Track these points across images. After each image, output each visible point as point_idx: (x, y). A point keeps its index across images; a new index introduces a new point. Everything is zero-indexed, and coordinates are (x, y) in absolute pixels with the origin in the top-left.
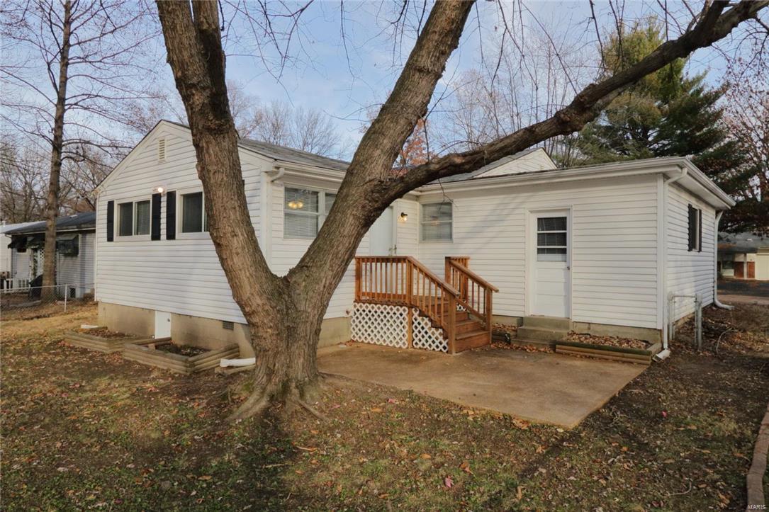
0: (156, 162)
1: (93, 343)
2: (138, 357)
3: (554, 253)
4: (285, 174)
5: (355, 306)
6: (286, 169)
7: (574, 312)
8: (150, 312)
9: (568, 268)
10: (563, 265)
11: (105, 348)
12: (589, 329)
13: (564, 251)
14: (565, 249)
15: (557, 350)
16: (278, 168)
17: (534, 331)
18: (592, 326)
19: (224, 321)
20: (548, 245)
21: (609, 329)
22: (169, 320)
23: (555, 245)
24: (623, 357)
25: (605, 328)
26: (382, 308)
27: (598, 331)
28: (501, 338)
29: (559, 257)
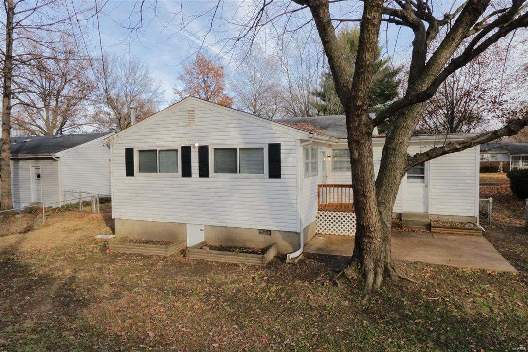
0: (185, 124)
1: (148, 249)
2: (204, 257)
3: (417, 178)
4: (313, 141)
5: (319, 213)
6: (314, 138)
7: (430, 210)
8: (180, 225)
9: (427, 186)
10: (423, 185)
11: (164, 252)
12: (438, 218)
13: (423, 177)
14: (424, 177)
15: (432, 231)
16: (310, 138)
17: (412, 221)
18: (440, 216)
19: (259, 230)
20: (413, 174)
21: (449, 217)
22: (202, 230)
23: (416, 174)
24: (469, 232)
25: (446, 217)
26: (335, 214)
27: (444, 219)
28: (396, 225)
29: (420, 180)
